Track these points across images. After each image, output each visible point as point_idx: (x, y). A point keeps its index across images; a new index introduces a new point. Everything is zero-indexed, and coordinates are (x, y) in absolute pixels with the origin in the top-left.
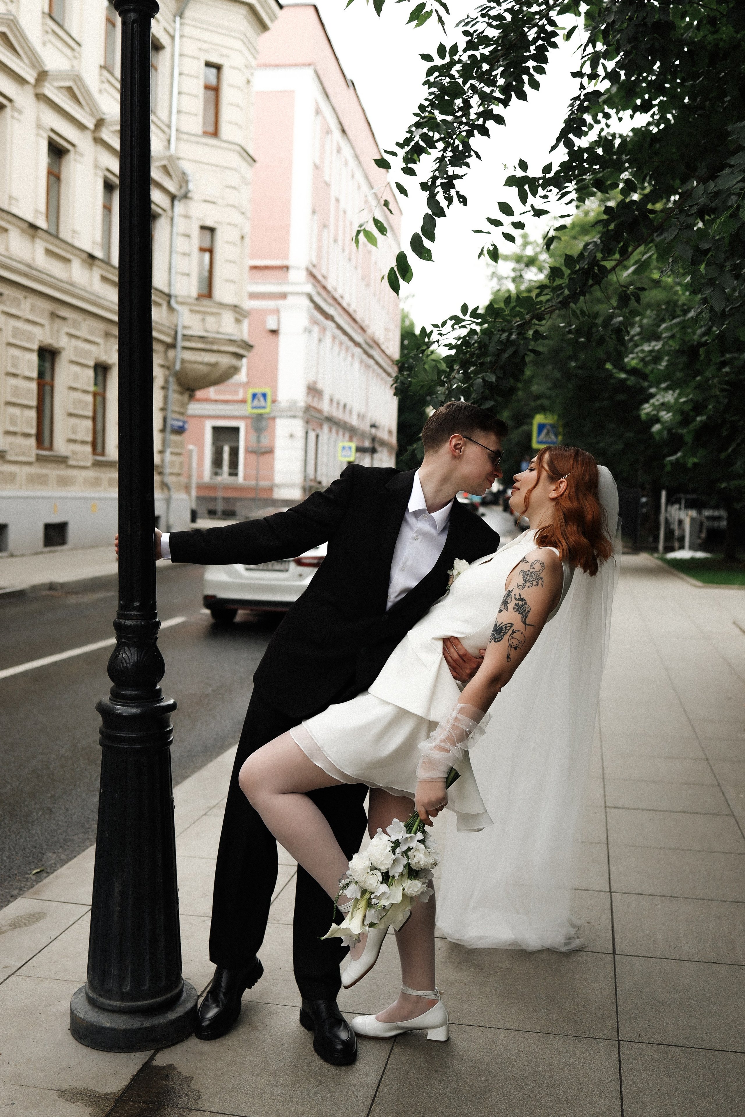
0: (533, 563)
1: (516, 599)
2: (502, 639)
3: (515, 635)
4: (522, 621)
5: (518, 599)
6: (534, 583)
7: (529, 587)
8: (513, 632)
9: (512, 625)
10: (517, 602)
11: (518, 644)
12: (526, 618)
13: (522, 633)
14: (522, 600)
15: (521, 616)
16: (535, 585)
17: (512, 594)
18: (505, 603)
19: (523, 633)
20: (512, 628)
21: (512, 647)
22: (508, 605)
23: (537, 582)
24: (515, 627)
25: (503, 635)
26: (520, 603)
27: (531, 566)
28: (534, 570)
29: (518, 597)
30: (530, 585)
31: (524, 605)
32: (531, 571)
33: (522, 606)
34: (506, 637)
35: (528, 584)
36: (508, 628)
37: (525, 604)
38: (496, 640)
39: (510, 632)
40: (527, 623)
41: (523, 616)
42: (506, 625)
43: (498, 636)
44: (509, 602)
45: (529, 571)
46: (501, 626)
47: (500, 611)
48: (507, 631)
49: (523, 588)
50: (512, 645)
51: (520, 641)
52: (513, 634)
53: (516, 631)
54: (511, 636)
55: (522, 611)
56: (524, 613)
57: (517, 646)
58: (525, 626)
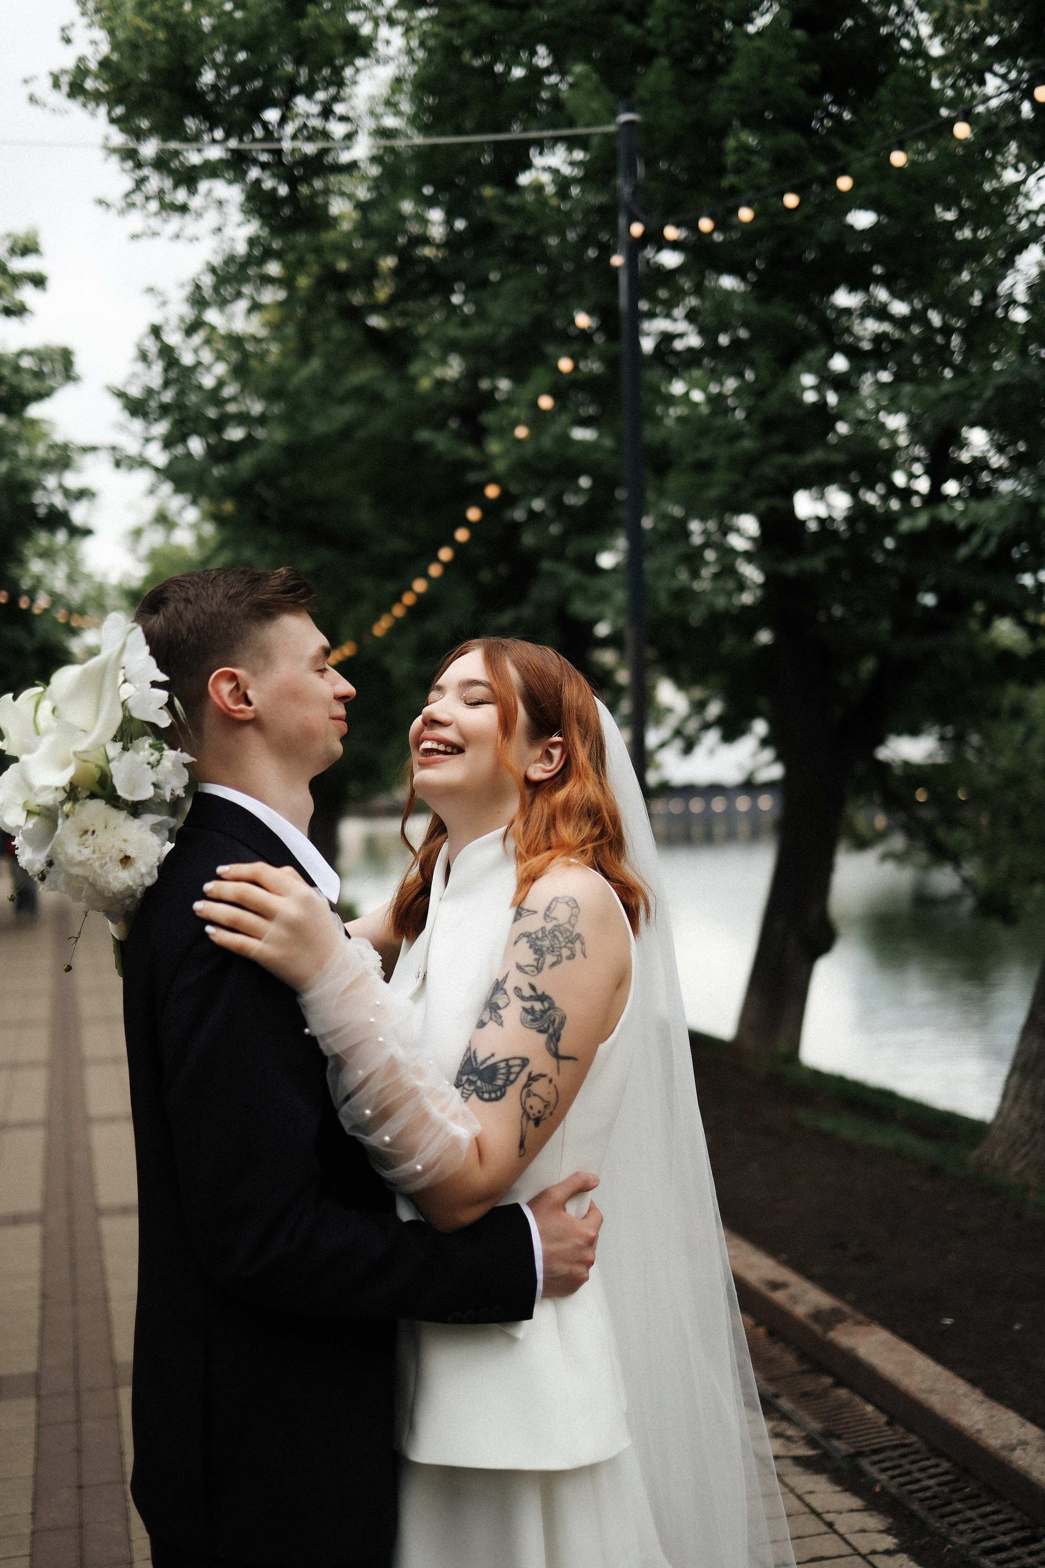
0: (549, 908)
1: (523, 998)
2: (503, 1095)
3: (536, 1087)
4: (549, 1049)
5: (530, 998)
6: (565, 952)
7: (553, 965)
8: (532, 1079)
9: (525, 1062)
10: (528, 1005)
11: (542, 1110)
12: (558, 1040)
13: (551, 1081)
14: (542, 998)
15: (543, 1037)
16: (569, 958)
17: (509, 987)
18: (492, 1007)
19: (554, 1082)
20: (527, 1071)
21: (529, 1118)
22: (501, 1012)
23: (571, 949)
24: (535, 1067)
25: (505, 1086)
26: (538, 1006)
27: (546, 916)
28: (555, 922)
29: (527, 992)
30: (554, 959)
31: (549, 1009)
32: (549, 926)
33: (544, 1012)
34: (513, 1092)
35: (550, 959)
36: (515, 1069)
37: (552, 1006)
38: (486, 1096)
39: (523, 1078)
40: (562, 1052)
41: (550, 1037)
42: (507, 1060)
43: (489, 1087)
44: (501, 1005)
45: (543, 929)
46: (489, 1062)
47: (481, 1024)
48: (512, 1077)
49: (539, 969)
50: (531, 1112)
51: (546, 1103)
52: (530, 1085)
53: (537, 1076)
54: (525, 1090)
55: (546, 1026)
56: (549, 1027)
57: (541, 1117)
58: (556, 1062)
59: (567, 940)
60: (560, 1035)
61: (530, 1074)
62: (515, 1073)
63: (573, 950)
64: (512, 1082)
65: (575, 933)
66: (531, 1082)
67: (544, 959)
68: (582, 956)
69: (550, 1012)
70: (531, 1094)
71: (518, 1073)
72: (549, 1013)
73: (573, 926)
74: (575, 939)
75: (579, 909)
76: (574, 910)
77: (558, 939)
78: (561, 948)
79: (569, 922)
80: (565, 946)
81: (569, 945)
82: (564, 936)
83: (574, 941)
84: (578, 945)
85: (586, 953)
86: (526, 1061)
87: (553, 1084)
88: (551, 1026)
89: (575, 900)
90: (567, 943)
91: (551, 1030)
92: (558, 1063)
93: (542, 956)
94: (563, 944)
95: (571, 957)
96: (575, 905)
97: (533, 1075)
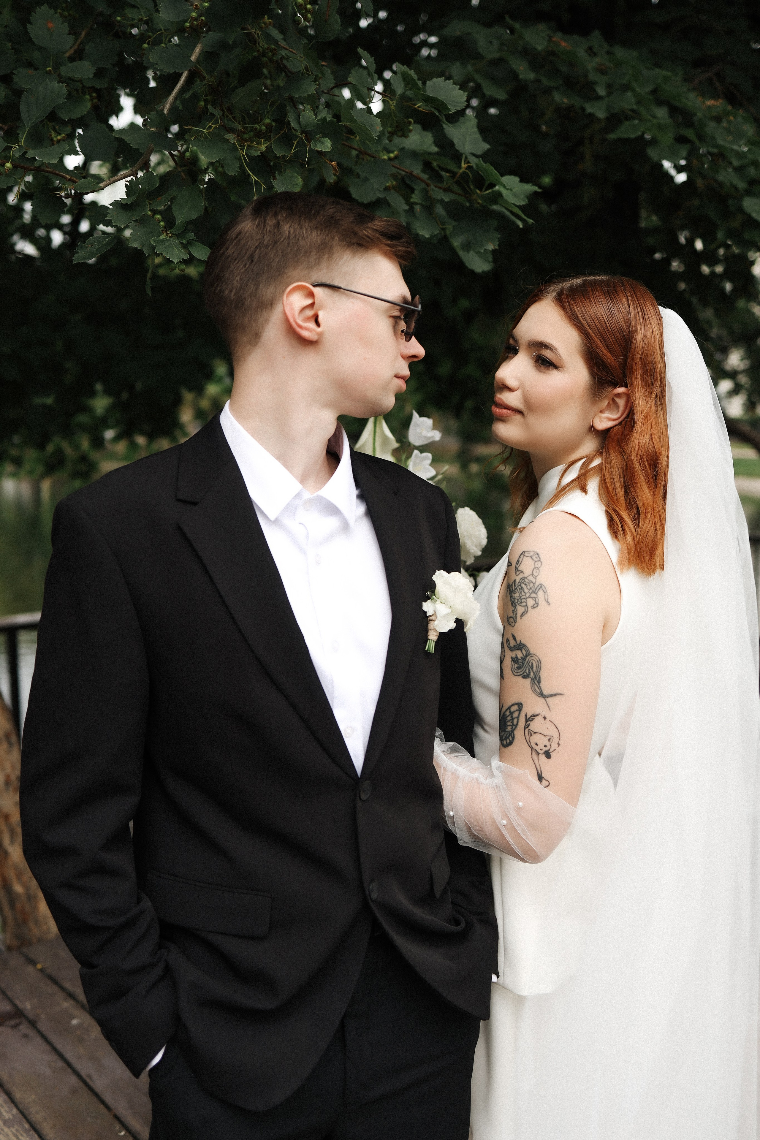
1: (510, 649)
2: (514, 739)
3: (535, 726)
4: (535, 690)
5: (514, 648)
6: (530, 602)
7: (524, 614)
8: (528, 720)
10: (513, 654)
11: (547, 744)
12: (539, 682)
13: (545, 718)
14: (521, 647)
15: (528, 682)
16: (533, 607)
19: (548, 718)
20: (523, 714)
21: (539, 753)
23: (535, 599)
24: (528, 710)
25: (512, 730)
26: (519, 654)
28: (521, 576)
29: (511, 641)
30: (524, 609)
31: (527, 656)
32: (516, 580)
33: (524, 659)
34: (520, 735)
35: (520, 609)
36: (516, 714)
37: (528, 653)
38: (503, 743)
39: (522, 721)
40: (545, 692)
41: (533, 680)
42: (509, 708)
43: (505, 735)
48: (515, 722)
49: (514, 620)
50: (537, 748)
51: (549, 738)
52: (529, 726)
53: (531, 716)
54: (527, 730)
55: (527, 671)
56: (529, 672)
57: (549, 750)
58: (545, 701)
59: (531, 591)
60: (540, 677)
61: (526, 715)
62: (516, 718)
63: (537, 599)
64: (516, 726)
65: (537, 584)
66: (528, 723)
67: (517, 610)
68: (546, 604)
69: (528, 658)
70: (532, 733)
71: (518, 717)
72: (527, 660)
73: (536, 578)
74: (538, 589)
75: (541, 562)
76: (537, 563)
77: (524, 591)
78: (526, 599)
79: (532, 574)
80: (529, 597)
81: (533, 595)
82: (529, 587)
83: (536, 591)
84: (541, 594)
85: (549, 601)
86: (521, 705)
87: (547, 720)
88: (531, 671)
89: (538, 554)
90: (531, 594)
91: (532, 674)
92: (546, 700)
93: (515, 608)
94: (528, 595)
95: (536, 605)
96: (539, 559)
97: (528, 716)
